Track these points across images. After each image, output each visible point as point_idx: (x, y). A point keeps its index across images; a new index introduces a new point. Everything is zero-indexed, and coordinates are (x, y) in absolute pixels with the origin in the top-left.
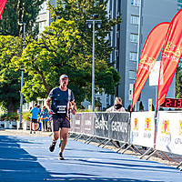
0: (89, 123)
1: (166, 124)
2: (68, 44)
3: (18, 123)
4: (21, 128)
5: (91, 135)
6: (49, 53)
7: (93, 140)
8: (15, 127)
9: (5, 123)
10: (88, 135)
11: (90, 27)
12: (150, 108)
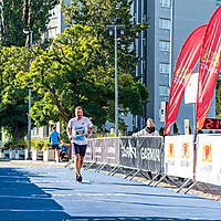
0: (112, 150)
1: (207, 150)
2: (86, 55)
3: (26, 152)
4: (30, 158)
5: (116, 165)
6: (63, 66)
7: (118, 171)
8: (22, 157)
9: (11, 153)
10: (112, 165)
11: (111, 33)
12: (187, 130)
